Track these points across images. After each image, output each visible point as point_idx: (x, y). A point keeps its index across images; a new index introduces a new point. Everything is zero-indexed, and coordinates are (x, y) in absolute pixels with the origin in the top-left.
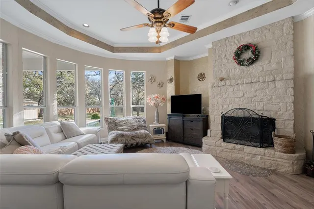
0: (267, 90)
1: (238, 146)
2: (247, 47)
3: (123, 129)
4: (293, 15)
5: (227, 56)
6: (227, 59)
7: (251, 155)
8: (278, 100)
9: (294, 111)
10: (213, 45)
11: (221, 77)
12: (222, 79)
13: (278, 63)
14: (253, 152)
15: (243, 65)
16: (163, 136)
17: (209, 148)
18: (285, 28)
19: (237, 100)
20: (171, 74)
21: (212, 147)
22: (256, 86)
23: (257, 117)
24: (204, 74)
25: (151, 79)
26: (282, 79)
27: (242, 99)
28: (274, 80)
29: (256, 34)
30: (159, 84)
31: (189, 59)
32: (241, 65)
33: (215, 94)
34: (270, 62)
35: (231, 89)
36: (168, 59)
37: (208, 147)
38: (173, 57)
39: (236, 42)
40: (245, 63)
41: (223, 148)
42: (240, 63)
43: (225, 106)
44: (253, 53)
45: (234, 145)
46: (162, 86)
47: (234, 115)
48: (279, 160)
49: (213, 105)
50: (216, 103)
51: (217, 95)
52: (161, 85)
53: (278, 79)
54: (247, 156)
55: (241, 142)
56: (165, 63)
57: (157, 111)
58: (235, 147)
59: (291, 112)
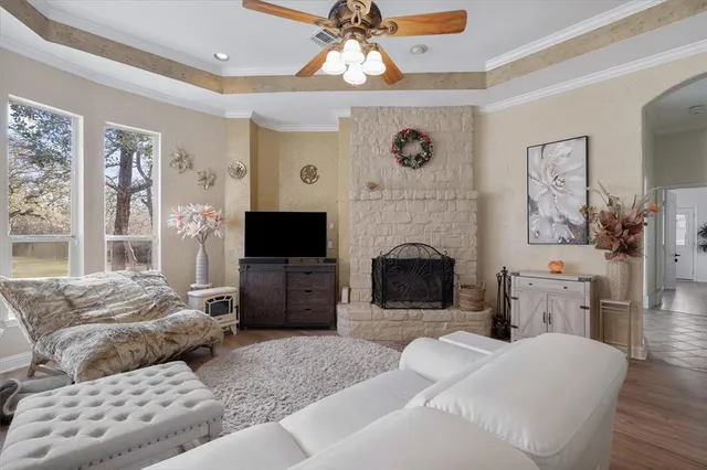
0: (446, 214)
1: (413, 313)
2: (415, 135)
3: (107, 315)
4: (473, 104)
5: (380, 142)
6: (379, 147)
7: (434, 324)
8: (459, 231)
9: (477, 248)
10: (352, 112)
11: (370, 181)
12: (373, 187)
13: (455, 172)
14: (438, 319)
15: (409, 165)
16: (231, 319)
17: (359, 326)
18: (463, 119)
19: (402, 227)
20: (240, 155)
21: (365, 323)
22: (431, 205)
23: (439, 257)
24: (316, 169)
25: (180, 160)
26: (465, 199)
27: (409, 226)
28: (455, 199)
29: (427, 117)
30: (205, 178)
31: (282, 129)
32: (404, 165)
33: (361, 215)
34: (444, 168)
35: (392, 207)
36: (230, 114)
37: (357, 323)
38: (248, 115)
39: (397, 121)
40: (413, 163)
41: (386, 322)
42: (404, 161)
43: (380, 240)
44: (424, 148)
45: (404, 312)
46: (212, 184)
47: (403, 255)
48: (470, 323)
49: (355, 237)
50: (363, 232)
51: (365, 216)
52: (208, 180)
53: (460, 196)
54: (428, 326)
55: (414, 304)
56: (223, 123)
57: (204, 252)
58: (408, 314)
59: (473, 249)
